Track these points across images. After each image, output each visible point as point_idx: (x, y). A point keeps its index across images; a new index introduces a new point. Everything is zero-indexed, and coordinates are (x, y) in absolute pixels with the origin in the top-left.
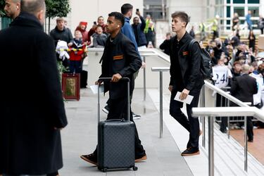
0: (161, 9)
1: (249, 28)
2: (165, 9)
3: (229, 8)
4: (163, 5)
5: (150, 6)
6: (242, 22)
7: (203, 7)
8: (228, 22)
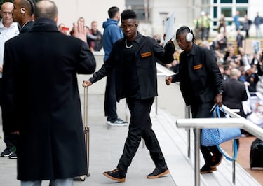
0: (143, 10)
1: (237, 30)
2: (148, 10)
3: (215, 9)
4: (146, 6)
5: (132, 6)
6: (230, 23)
7: (188, 8)
8: (215, 23)
